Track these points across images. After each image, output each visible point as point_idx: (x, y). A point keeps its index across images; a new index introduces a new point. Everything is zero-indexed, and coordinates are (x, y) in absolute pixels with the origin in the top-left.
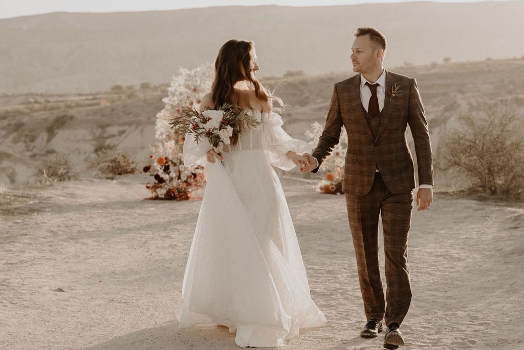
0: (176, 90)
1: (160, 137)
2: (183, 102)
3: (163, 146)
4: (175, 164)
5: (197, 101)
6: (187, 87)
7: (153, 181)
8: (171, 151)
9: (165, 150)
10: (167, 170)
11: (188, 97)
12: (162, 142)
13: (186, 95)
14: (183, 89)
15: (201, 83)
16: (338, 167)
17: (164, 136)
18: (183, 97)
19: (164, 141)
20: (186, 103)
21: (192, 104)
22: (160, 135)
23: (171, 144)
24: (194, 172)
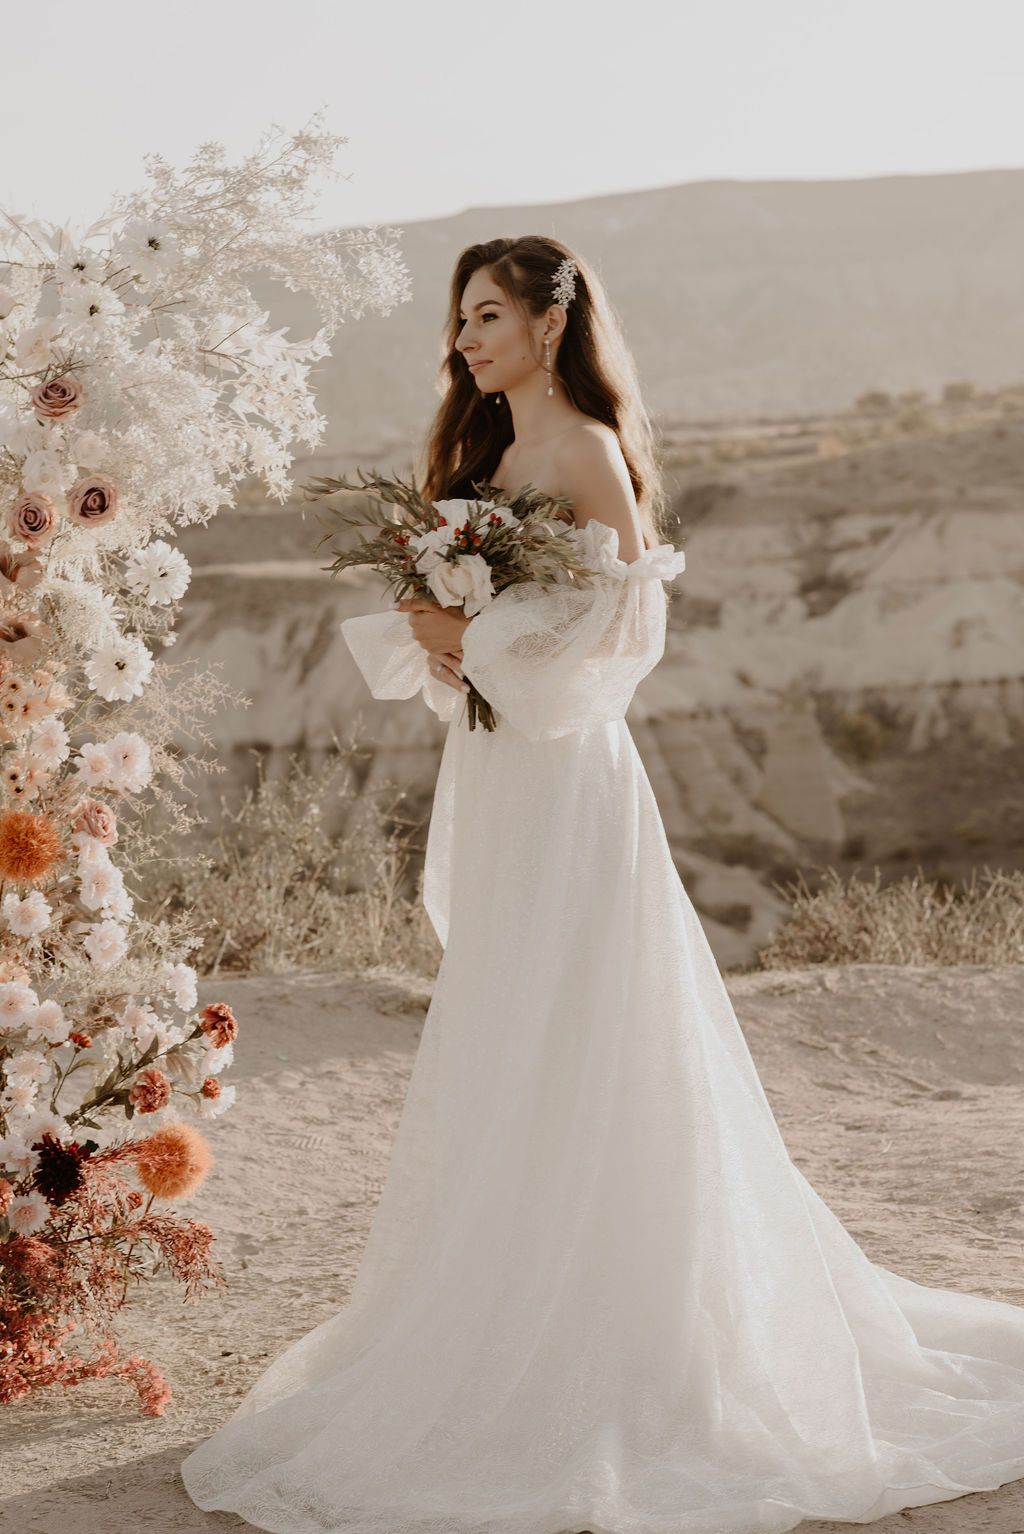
5: (72, 497)
21: (28, 521)
24: (66, 1136)
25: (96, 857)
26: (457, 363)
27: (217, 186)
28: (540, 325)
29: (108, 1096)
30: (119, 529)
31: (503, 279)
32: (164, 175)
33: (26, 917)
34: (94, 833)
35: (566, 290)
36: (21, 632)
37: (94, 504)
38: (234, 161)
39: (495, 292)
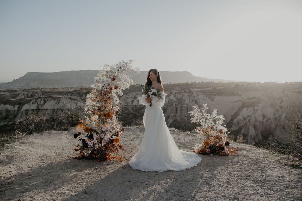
0: (100, 79)
1: (88, 113)
2: (104, 87)
3: (90, 119)
4: (97, 133)
5: (115, 87)
6: (109, 77)
7: (81, 144)
8: (95, 123)
9: (91, 121)
10: (91, 137)
11: (109, 84)
12: (89, 116)
13: (107, 83)
14: (105, 79)
15: (118, 74)
16: (212, 136)
17: (90, 112)
18: (104, 84)
19: (90, 115)
20: (107, 88)
21: (111, 89)
22: (87, 111)
23: (95, 118)
24: (111, 138)
25: (114, 116)
26: (148, 78)
27: (124, 64)
28: (156, 76)
29: (114, 135)
30: (118, 90)
31: (153, 72)
32: (120, 62)
33: (109, 121)
34: (114, 114)
35: (158, 73)
36: (110, 98)
37: (116, 88)
38: (125, 62)
39: (153, 73)
